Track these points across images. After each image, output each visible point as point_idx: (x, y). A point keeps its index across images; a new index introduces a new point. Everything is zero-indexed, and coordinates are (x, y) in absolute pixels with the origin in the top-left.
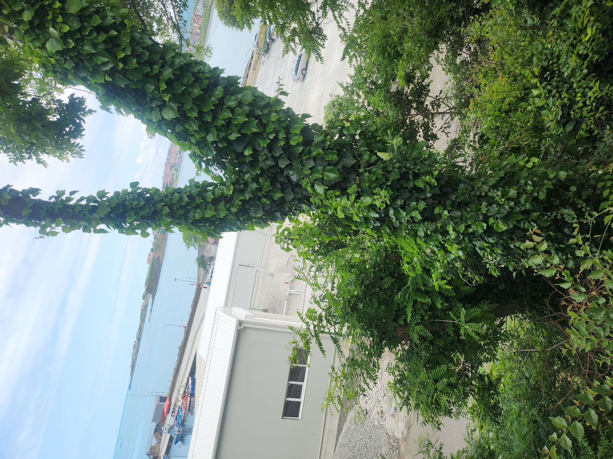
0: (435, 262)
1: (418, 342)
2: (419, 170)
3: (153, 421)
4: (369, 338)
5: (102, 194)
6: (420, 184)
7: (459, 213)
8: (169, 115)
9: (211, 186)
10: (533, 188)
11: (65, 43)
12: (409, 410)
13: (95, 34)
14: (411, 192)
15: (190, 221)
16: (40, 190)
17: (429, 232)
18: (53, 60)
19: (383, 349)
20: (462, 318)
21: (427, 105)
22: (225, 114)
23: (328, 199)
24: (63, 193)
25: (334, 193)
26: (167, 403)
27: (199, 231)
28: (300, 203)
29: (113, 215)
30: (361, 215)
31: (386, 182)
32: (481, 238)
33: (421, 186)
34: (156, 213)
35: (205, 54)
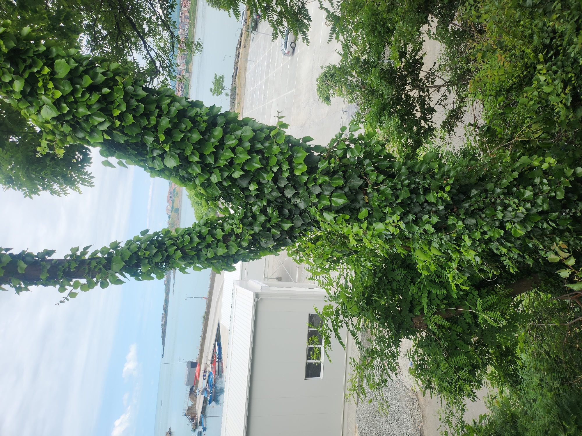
1: (436, 331)
2: (429, 184)
3: (187, 385)
4: (386, 329)
5: (115, 246)
6: (431, 198)
7: (474, 221)
8: (171, 164)
10: (549, 188)
11: (59, 108)
12: (432, 393)
13: (88, 95)
14: (422, 205)
15: (203, 260)
16: (55, 251)
17: (443, 242)
18: (50, 126)
19: (401, 338)
20: (479, 307)
21: (422, 80)
22: (226, 154)
23: (338, 223)
24: (77, 249)
25: (344, 217)
26: (198, 367)
29: (127, 267)
31: (396, 201)
33: (433, 200)
34: (168, 257)
35: (196, 49)
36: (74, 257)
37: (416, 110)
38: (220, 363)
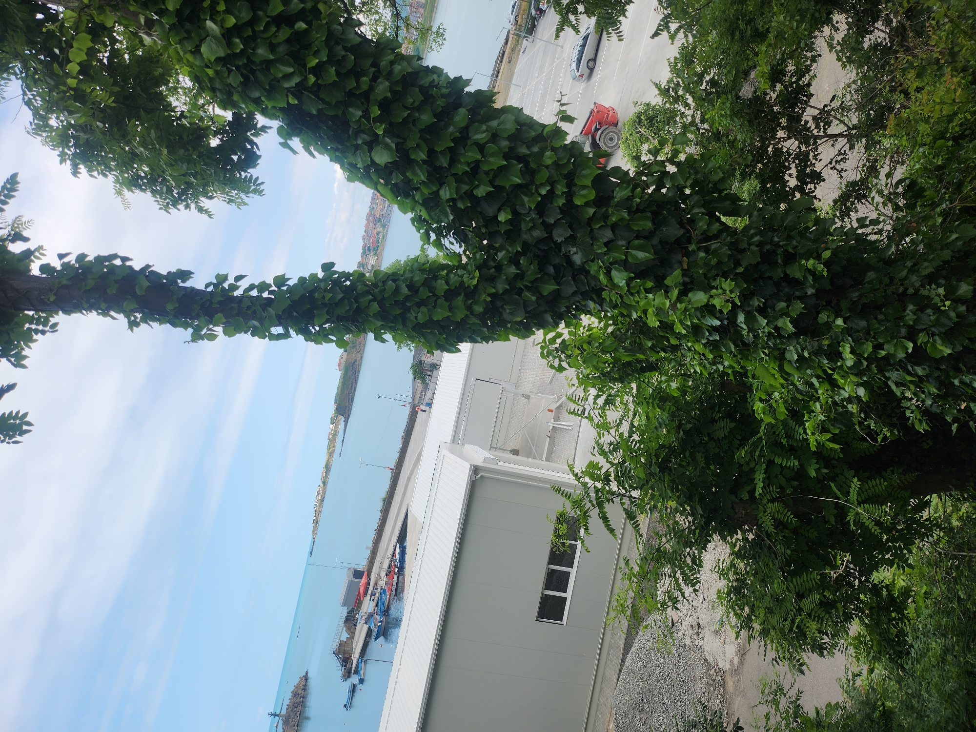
0: (811, 403)
1: (771, 529)
2: (795, 247)
3: (344, 605)
4: (687, 518)
5: (280, 281)
6: (795, 271)
7: (863, 323)
8: (382, 157)
9: (443, 270)
11: (230, 44)
12: (751, 637)
13: (274, 29)
14: (777, 284)
15: (410, 325)
16: (193, 273)
17: (806, 354)
18: (210, 72)
19: (711, 536)
20: (853, 496)
21: (807, 122)
22: (470, 154)
23: (632, 294)
24: (225, 278)
25: (644, 284)
26: (364, 580)
27: (423, 340)
28: (585, 299)
29: (295, 314)
30: (689, 323)
31: (735, 269)
32: (901, 365)
33: (798, 275)
34: (359, 311)
35: (434, 40)
36: (220, 289)
37: (790, 175)
38: (401, 577)
